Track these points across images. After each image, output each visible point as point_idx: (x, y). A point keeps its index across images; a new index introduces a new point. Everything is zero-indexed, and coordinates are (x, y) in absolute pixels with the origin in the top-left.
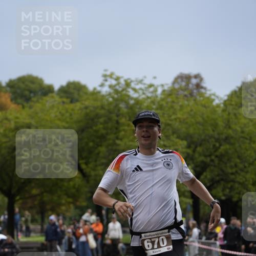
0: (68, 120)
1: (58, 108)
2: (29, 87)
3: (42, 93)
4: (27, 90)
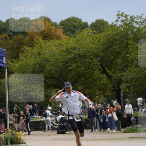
1: (91, 37)
2: (73, 24)
3: (81, 28)
4: (72, 26)
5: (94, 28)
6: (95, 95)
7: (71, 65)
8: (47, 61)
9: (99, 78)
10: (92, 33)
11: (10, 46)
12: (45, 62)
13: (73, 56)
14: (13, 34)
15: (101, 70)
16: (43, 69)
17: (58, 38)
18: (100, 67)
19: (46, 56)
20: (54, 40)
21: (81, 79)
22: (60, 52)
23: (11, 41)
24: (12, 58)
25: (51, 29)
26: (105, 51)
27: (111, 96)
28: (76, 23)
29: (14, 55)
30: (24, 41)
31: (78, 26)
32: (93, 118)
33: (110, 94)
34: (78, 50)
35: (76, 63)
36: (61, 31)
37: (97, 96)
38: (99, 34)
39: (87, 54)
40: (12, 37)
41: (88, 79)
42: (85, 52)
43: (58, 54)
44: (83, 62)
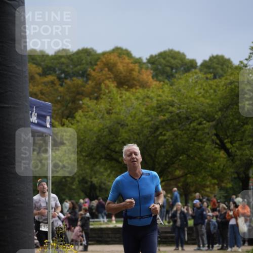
0: (213, 97)
1: (202, 85)
2: (171, 63)
3: (185, 69)
4: (169, 66)
5: (205, 70)
6: (205, 186)
7: (163, 133)
8: (122, 125)
9: (212, 157)
10: (203, 78)
11: (61, 96)
12: (119, 125)
13: (169, 116)
14: (65, 76)
15: (216, 144)
16: (115, 138)
17: (144, 85)
18: (214, 138)
19: (122, 116)
20: (136, 89)
21: (181, 158)
22: (146, 109)
23: (61, 89)
24: (63, 117)
25: (132, 70)
26: (225, 109)
27: (232, 188)
28: (176, 61)
29: (66, 112)
30: (85, 89)
31: (178, 65)
32: (200, 225)
33: (229, 185)
34: (178, 106)
35: (173, 129)
36: (149, 73)
37: (207, 187)
38: (216, 80)
39: (192, 113)
40: (63, 82)
41: (193, 159)
42: (189, 110)
43: (142, 113)
44: (185, 128)
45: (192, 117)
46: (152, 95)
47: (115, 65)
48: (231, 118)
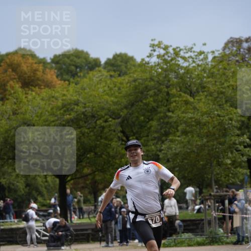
0: (117, 94)
1: (106, 83)
2: (75, 62)
3: (89, 67)
5: (110, 68)
9: (120, 153)
10: (107, 76)
13: (75, 115)
15: (123, 140)
17: (49, 85)
18: (120, 135)
19: (27, 116)
20: (41, 89)
22: (52, 109)
25: (36, 70)
26: (130, 107)
28: (80, 59)
31: (83, 64)
32: (109, 222)
34: (83, 105)
35: (80, 128)
36: (53, 72)
38: (119, 78)
39: (99, 111)
41: (101, 156)
42: (94, 109)
43: (48, 112)
44: (91, 126)
45: (98, 115)
46: (57, 94)
47: (19, 65)
48: (137, 114)
